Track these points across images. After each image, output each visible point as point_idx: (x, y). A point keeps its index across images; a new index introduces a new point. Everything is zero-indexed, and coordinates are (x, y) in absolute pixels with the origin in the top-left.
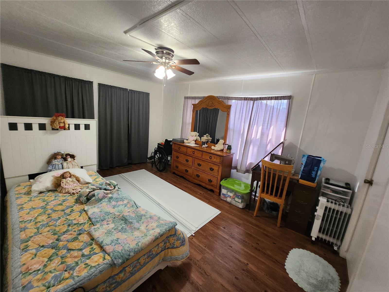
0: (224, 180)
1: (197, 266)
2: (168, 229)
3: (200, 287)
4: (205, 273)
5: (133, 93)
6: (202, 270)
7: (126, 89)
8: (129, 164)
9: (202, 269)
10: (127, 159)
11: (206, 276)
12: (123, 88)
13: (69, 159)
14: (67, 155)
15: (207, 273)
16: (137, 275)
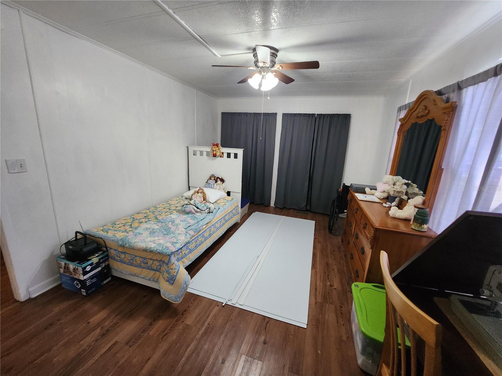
0: (373, 286)
1: (175, 323)
2: (158, 251)
3: (147, 334)
4: (166, 334)
5: (322, 117)
6: (169, 330)
7: (314, 115)
8: (307, 210)
9: (171, 330)
10: (305, 204)
11: (161, 337)
12: (309, 114)
13: (219, 182)
14: (218, 178)
15: (166, 336)
16: (136, 270)
